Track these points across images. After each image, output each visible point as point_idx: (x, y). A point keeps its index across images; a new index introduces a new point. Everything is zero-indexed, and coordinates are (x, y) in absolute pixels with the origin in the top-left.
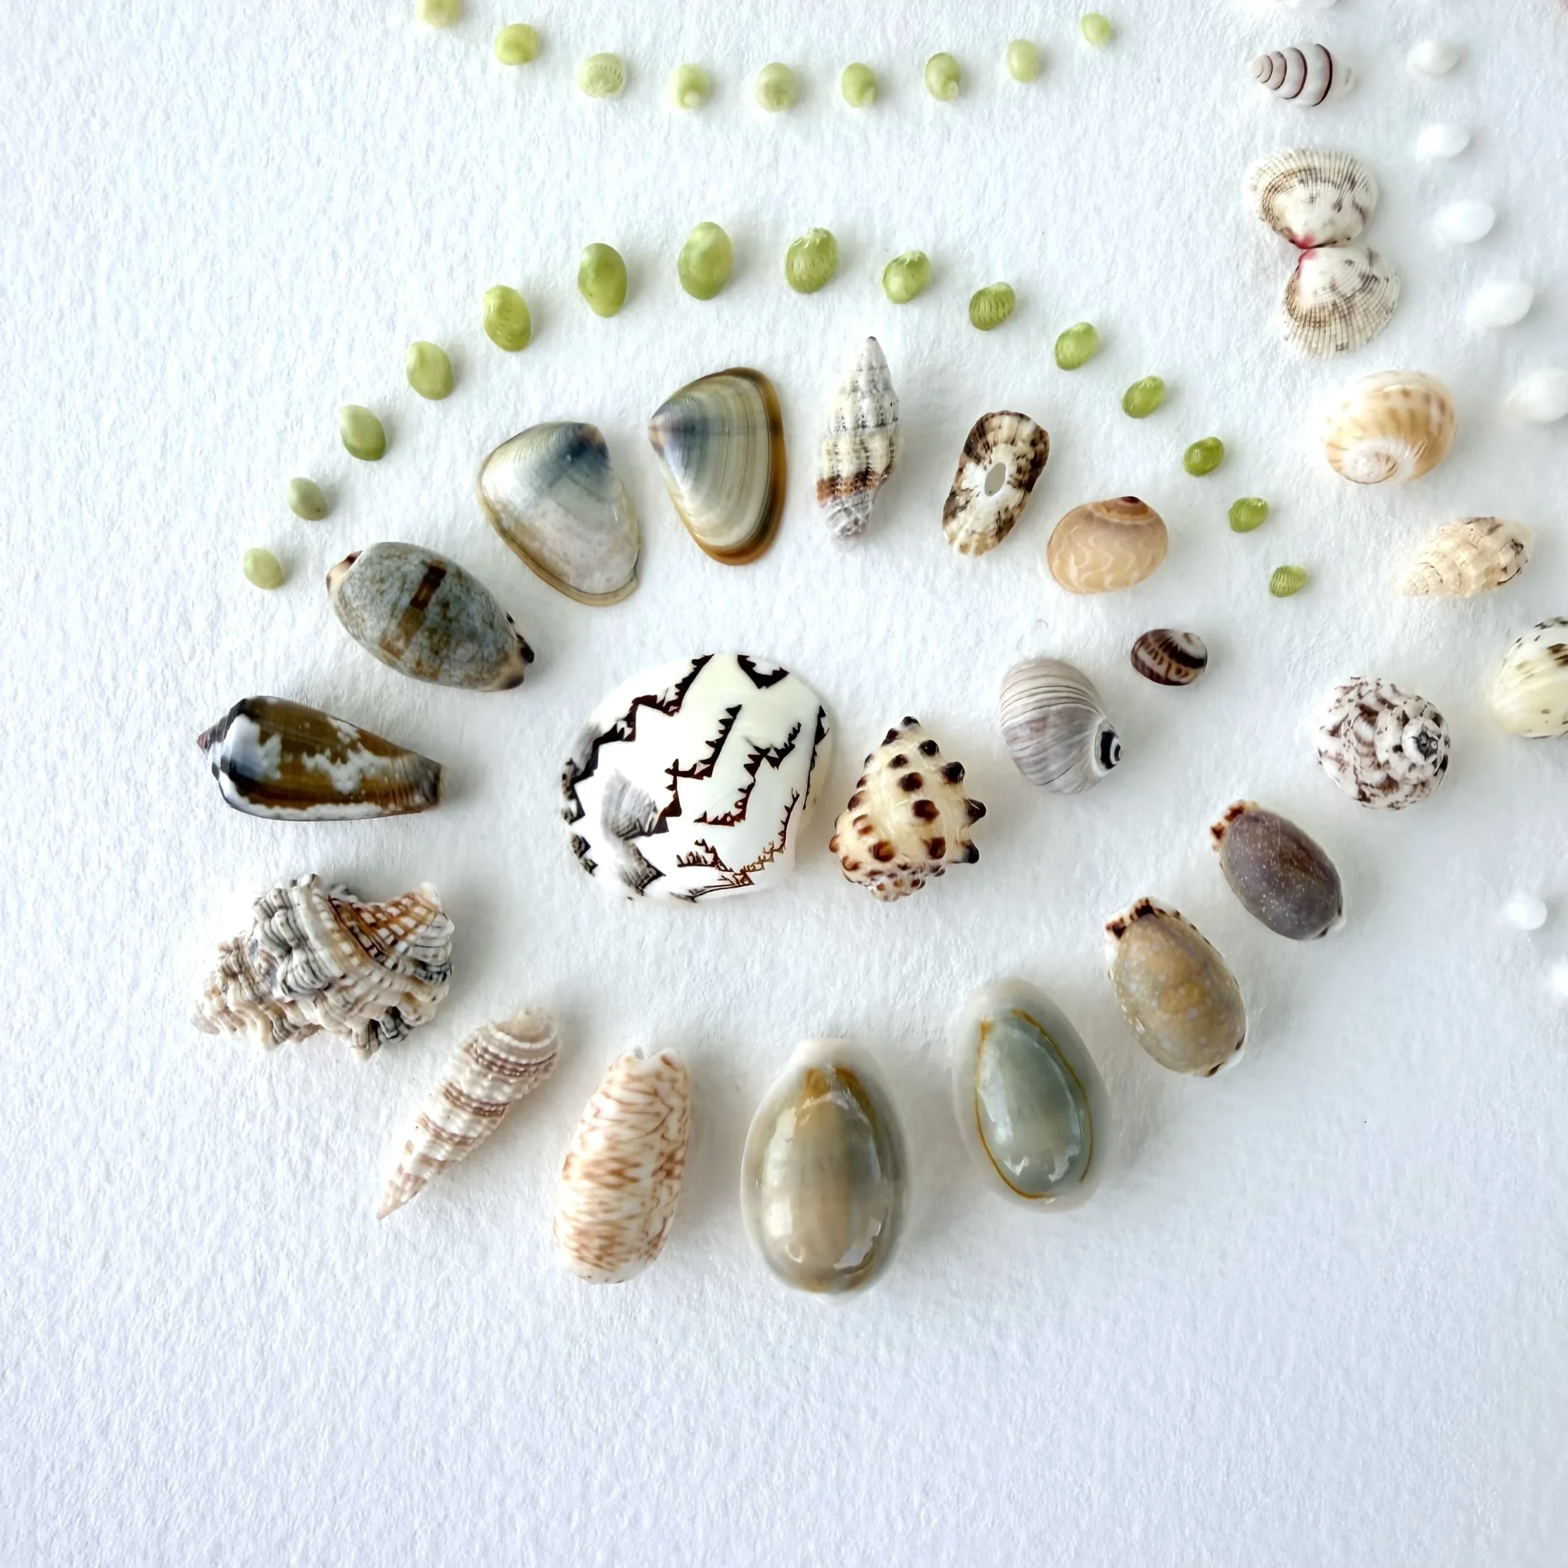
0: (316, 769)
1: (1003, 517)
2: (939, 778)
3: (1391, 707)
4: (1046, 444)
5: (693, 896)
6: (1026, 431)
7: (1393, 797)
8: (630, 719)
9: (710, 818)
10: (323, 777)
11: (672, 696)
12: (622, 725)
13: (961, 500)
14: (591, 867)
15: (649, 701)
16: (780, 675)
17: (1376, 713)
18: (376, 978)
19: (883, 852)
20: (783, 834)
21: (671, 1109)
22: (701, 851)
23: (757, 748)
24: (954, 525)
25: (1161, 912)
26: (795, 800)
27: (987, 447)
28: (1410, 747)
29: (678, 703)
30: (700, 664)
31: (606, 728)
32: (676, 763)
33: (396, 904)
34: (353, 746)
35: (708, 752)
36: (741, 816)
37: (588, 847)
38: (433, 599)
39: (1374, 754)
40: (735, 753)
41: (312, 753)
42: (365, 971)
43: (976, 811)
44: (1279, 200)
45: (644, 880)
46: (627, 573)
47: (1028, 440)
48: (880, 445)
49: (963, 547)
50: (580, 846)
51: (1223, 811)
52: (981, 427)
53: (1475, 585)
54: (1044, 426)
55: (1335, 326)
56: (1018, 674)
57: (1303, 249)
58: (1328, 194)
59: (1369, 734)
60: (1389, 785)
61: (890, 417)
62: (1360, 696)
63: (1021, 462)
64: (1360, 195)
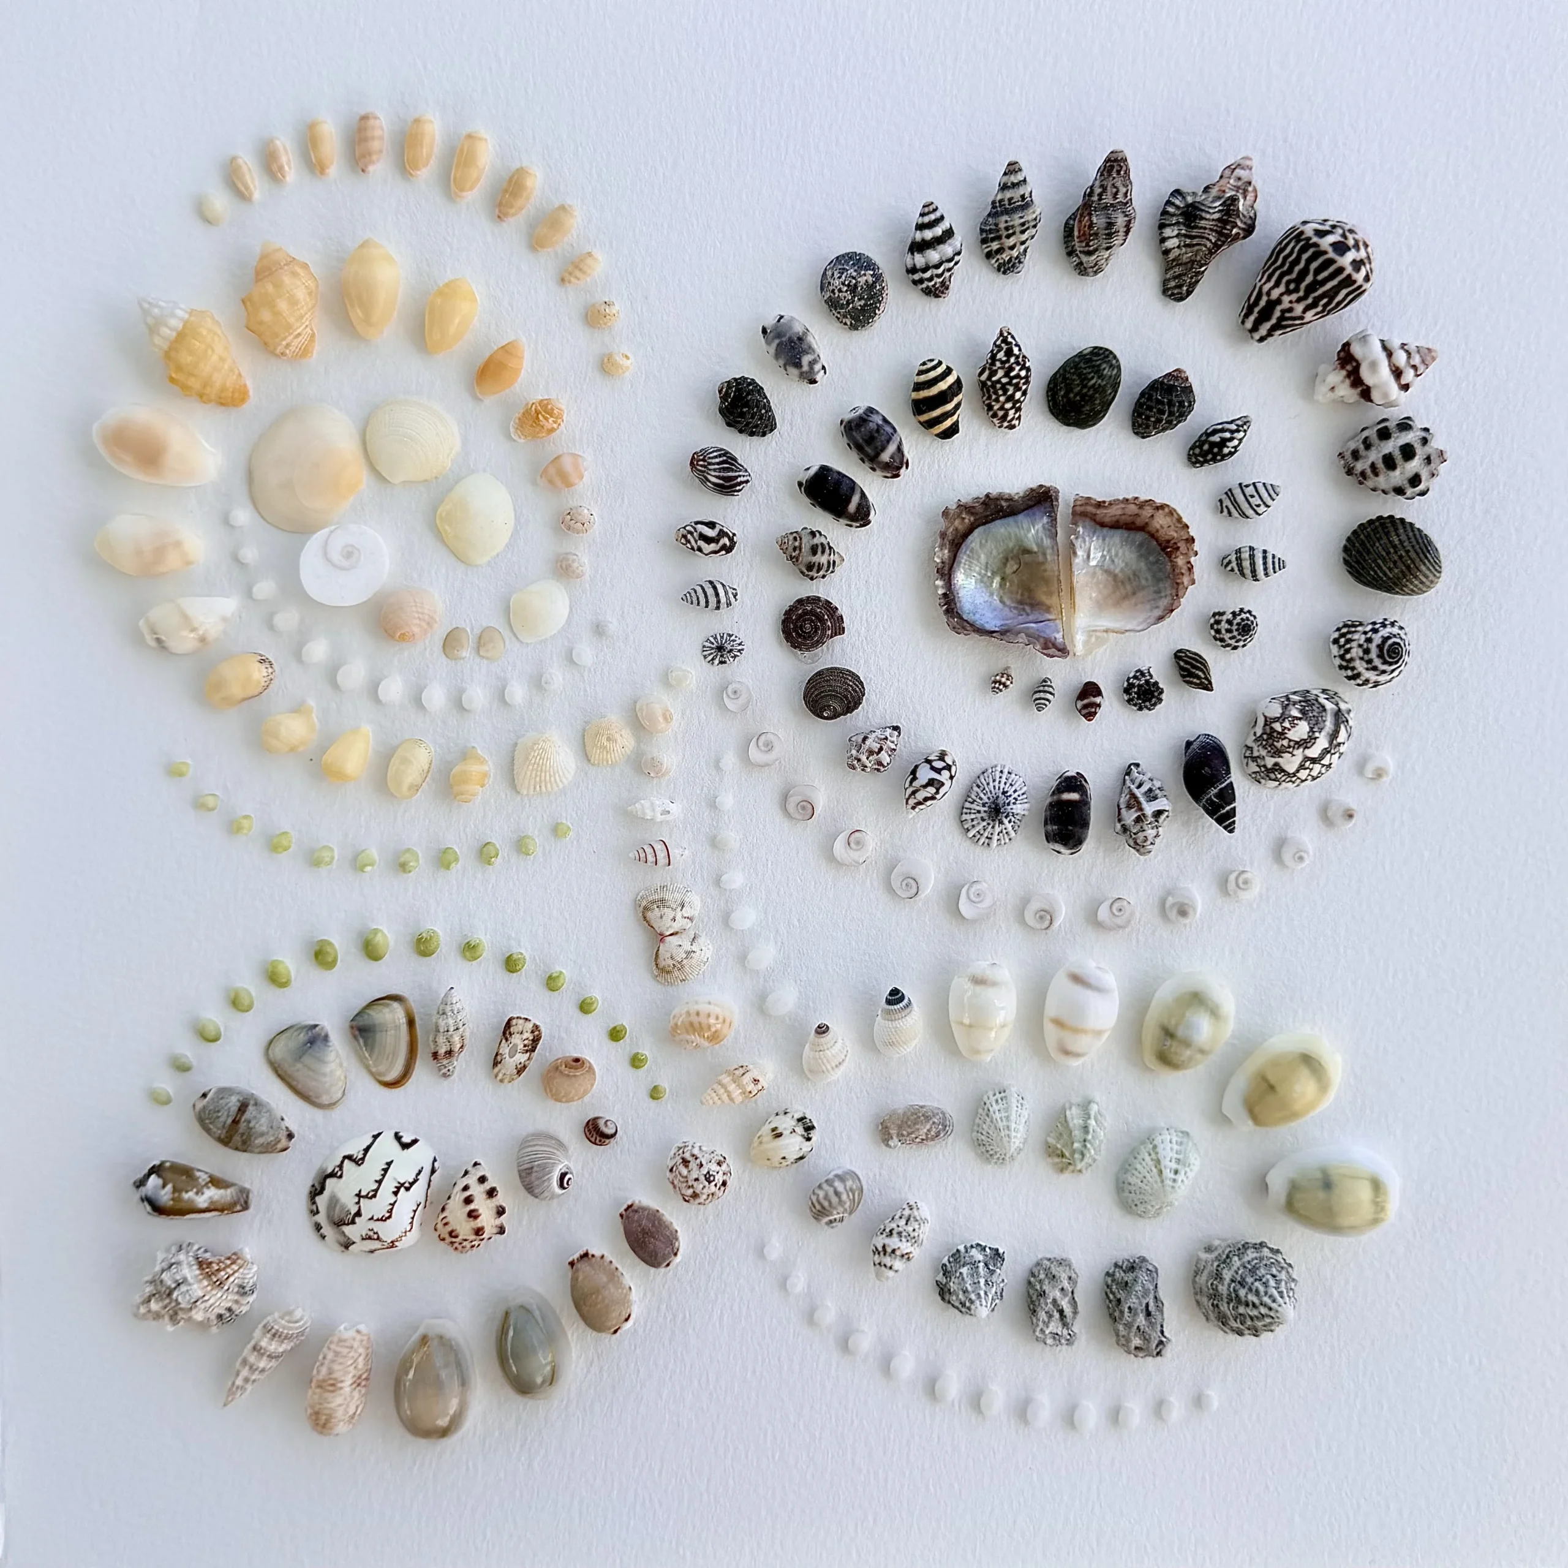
0: (189, 1199)
1: (519, 1066)
2: (484, 1196)
3: (697, 1158)
4: (539, 1031)
5: (372, 1252)
6: (530, 1026)
7: (698, 1201)
8: (341, 1166)
9: (375, 1218)
10: (191, 1201)
11: (360, 1156)
12: (337, 1169)
13: (499, 1058)
14: (323, 1237)
15: (349, 1157)
16: (415, 1141)
17: (689, 1162)
18: (219, 1295)
19: (453, 1234)
21: (360, 1355)
22: (371, 1233)
23: (399, 1183)
24: (496, 1070)
25: (593, 1256)
26: (418, 1205)
27: (511, 1034)
28: (702, 1178)
29: (363, 1159)
30: (376, 1137)
31: (329, 1171)
32: (360, 1191)
33: (229, 1258)
34: (206, 1186)
35: (375, 1186)
36: (390, 1217)
37: (321, 1228)
38: (243, 1119)
39: (687, 1182)
40: (389, 1185)
41: (187, 1192)
42: (214, 1292)
43: (501, 1211)
44: (649, 914)
45: (347, 1245)
46: (340, 1095)
47: (530, 1031)
48: (456, 1039)
49: (502, 1081)
50: (318, 1227)
51: (625, 1206)
52: (508, 1024)
53: (739, 1099)
54: (538, 1024)
55: (676, 973)
56: (525, 1142)
57: (662, 937)
58: (670, 914)
59: (685, 1172)
60: (695, 1196)
61: (460, 1025)
62: (683, 1153)
63: (526, 1042)
64: (687, 912)
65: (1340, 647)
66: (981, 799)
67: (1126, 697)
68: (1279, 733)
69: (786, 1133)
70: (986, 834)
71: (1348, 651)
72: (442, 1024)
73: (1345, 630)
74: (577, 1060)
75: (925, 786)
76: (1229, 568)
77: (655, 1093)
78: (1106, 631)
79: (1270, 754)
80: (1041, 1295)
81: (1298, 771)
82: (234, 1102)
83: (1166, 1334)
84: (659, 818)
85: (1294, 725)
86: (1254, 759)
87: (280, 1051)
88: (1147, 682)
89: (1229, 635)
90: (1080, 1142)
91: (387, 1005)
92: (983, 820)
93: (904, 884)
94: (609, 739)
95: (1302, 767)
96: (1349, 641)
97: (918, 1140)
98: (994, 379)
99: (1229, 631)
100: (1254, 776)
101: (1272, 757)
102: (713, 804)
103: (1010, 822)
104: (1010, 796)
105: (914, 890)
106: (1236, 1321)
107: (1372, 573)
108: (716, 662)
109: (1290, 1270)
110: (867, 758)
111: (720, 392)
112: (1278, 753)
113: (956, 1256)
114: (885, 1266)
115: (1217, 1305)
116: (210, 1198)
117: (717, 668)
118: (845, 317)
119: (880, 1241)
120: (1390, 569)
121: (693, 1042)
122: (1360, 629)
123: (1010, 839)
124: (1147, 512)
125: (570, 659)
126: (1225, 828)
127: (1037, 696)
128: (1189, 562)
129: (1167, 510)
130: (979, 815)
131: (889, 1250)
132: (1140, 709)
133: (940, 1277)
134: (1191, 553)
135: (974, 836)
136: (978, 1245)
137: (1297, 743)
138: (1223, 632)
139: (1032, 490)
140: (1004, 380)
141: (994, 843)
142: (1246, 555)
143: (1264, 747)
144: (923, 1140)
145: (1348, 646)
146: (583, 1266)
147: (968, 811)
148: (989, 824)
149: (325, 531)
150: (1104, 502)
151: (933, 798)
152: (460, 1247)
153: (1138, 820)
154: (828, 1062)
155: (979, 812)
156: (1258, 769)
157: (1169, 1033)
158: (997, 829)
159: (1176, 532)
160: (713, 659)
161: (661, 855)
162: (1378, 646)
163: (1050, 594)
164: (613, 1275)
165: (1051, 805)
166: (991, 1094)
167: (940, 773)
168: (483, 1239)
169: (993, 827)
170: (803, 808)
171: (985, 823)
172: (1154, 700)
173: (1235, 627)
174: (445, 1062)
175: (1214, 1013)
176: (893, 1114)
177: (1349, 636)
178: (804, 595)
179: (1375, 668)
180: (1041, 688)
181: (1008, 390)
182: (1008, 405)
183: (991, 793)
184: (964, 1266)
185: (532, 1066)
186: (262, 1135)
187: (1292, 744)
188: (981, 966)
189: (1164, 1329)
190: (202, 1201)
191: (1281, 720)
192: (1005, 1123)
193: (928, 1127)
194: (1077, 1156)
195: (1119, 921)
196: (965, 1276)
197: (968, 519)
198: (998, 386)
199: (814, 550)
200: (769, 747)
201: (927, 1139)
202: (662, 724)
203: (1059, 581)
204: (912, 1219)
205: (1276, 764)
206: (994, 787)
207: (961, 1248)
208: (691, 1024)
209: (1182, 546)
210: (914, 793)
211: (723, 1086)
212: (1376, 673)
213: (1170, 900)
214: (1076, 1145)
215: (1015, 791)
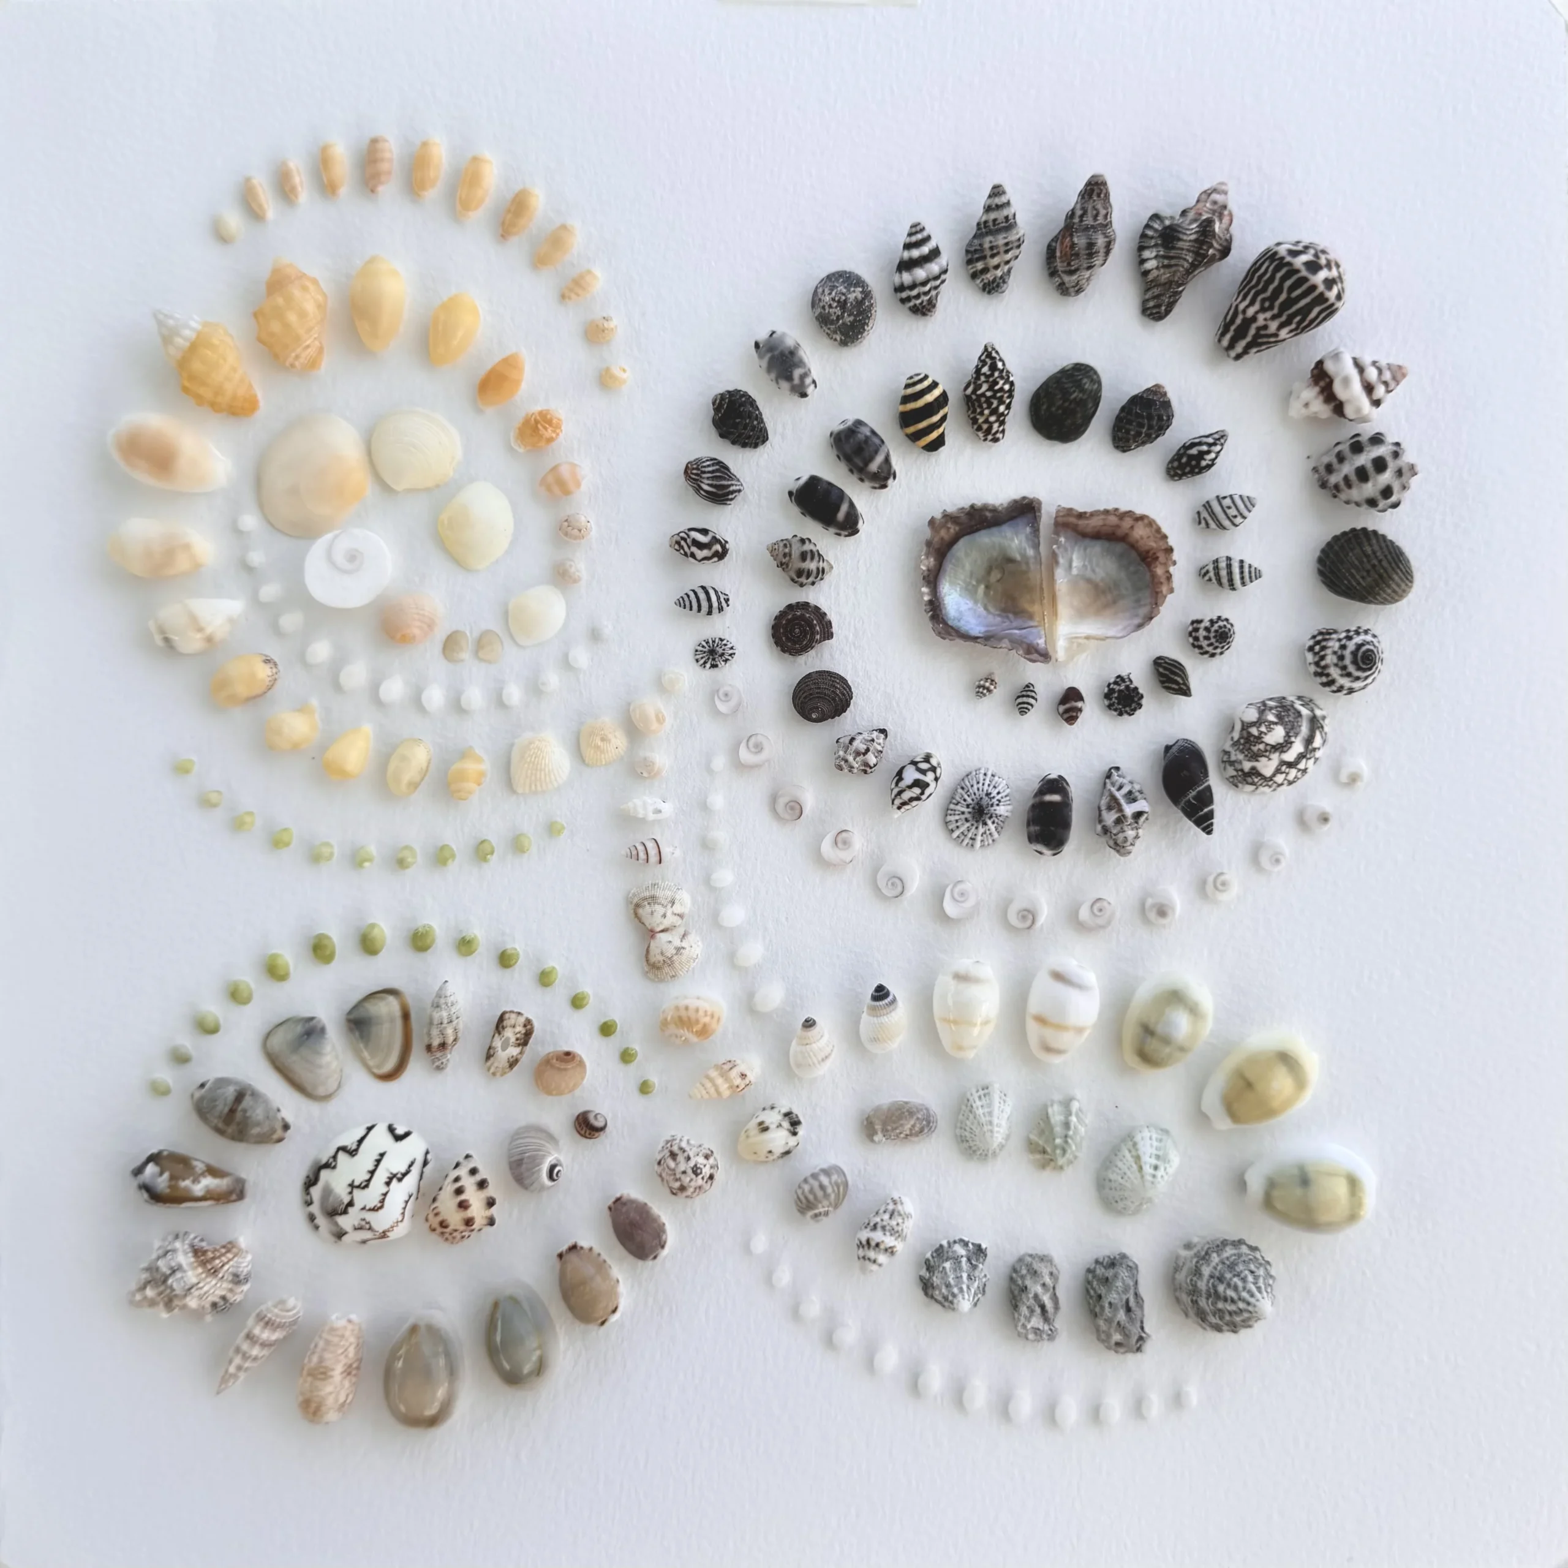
0: (186, 1187)
1: (511, 1060)
2: (474, 1187)
3: (684, 1151)
4: (532, 1025)
5: (364, 1242)
6: (522, 1020)
7: (685, 1194)
8: (335, 1157)
9: (367, 1208)
10: (187, 1190)
11: (354, 1147)
12: (331, 1160)
13: (492, 1052)
14: (317, 1228)
15: (343, 1149)
16: (407, 1134)
17: (677, 1155)
18: (214, 1282)
19: (444, 1225)
20: (403, 1214)
21: (351, 1344)
22: (363, 1223)
23: (391, 1173)
24: (489, 1063)
25: (582, 1248)
26: (410, 1196)
27: (503, 1028)
28: (690, 1171)
29: (356, 1150)
30: (370, 1129)
31: (324, 1161)
32: (353, 1181)
33: (224, 1247)
34: (203, 1174)
35: (367, 1177)
36: (381, 1207)
37: (315, 1219)
38: (239, 1109)
39: (675, 1174)
40: (381, 1176)
41: (184, 1180)
42: (209, 1280)
43: (491, 1203)
44: (640, 911)
45: (340, 1235)
46: (335, 1086)
47: (522, 1025)
48: (450, 1031)
49: (494, 1074)
50: (312, 1218)
51: (613, 1199)
52: (501, 1019)
53: (725, 1092)
54: (530, 1017)
55: (666, 969)
56: (518, 1134)
57: (652, 933)
58: (660, 910)
59: (672, 1164)
60: (683, 1188)
61: (454, 1017)
62: (671, 1146)
63: (518, 1035)
64: (677, 909)
65: (1316, 654)
66: (965, 800)
67: (1107, 702)
68: (1255, 737)
69: (773, 1127)
70: (970, 835)
71: (1323, 658)
72: (436, 1016)
73: (1319, 638)
74: (568, 1054)
75: (910, 787)
76: (1207, 578)
77: (645, 1088)
78: (1088, 638)
79: (1247, 758)
80: (1023, 1291)
81: (1274, 775)
82: (230, 1092)
83: (1147, 1329)
84: (651, 817)
85: (1270, 730)
86: (1232, 763)
87: (278, 1042)
88: (1127, 687)
89: (1206, 642)
90: (1061, 1138)
91: (382, 999)
92: (967, 820)
93: (890, 883)
94: (603, 740)
95: (1278, 771)
96: (1324, 648)
97: (902, 1136)
98: (979, 392)
99: (1207, 638)
100: (1231, 780)
101: (1249, 760)
102: (704, 807)
103: (993, 823)
104: (994, 797)
105: (900, 889)
106: (1214, 1316)
107: (1346, 582)
108: (708, 665)
109: (1268, 1267)
110: (854, 759)
111: (714, 404)
112: (1255, 757)
113: (940, 1252)
114: (869, 1259)
115: (1196, 1301)
116: (207, 1186)
117: (708, 673)
118: (835, 332)
119: (864, 1235)
120: (1363, 578)
121: (681, 1037)
122: (1334, 636)
123: (993, 840)
124: (1127, 523)
125: (566, 664)
126: (1204, 830)
127: (1020, 700)
128: (1168, 572)
129: (1146, 521)
130: (963, 817)
131: (873, 1244)
132: (1121, 714)
133: (924, 1273)
134: (1170, 563)
135: (958, 837)
136: (961, 1240)
137: (1273, 747)
138: (1201, 639)
139: (1015, 501)
140: (989, 394)
141: (978, 844)
142: (1223, 564)
143: (1242, 752)
144: (907, 1135)
145: (1322, 653)
146: (573, 1257)
147: (952, 812)
148: (972, 825)
149: (329, 536)
150: (1085, 513)
151: (918, 799)
152: (450, 1237)
153: (1119, 821)
154: (815, 1056)
155: (963, 813)
156: (1234, 773)
157: (1147, 1031)
158: (981, 830)
159: (1155, 542)
160: (705, 663)
161: (653, 852)
162: (1352, 653)
163: (1033, 602)
164: (601, 1266)
165: (1034, 807)
166: (974, 1091)
167: (925, 775)
168: (473, 1230)
169: (977, 828)
170: (792, 808)
171: (968, 824)
172: (1133, 706)
173: (1212, 635)
174: (438, 1054)
175: (1194, 1010)
176: (877, 1110)
177: (1324, 643)
178: (793, 601)
179: (1349, 675)
180: (1024, 693)
181: (992, 403)
182: (993, 419)
183: (975, 794)
184: (947, 1260)
185: (524, 1060)
186: (258, 1124)
187: (1268, 748)
188: (964, 964)
189: (1145, 1325)
190: (198, 1189)
191: (1257, 725)
192: (988, 1118)
193: (912, 1122)
194: (1058, 1152)
195: (1100, 921)
196: (948, 1270)
197: (953, 529)
198: (983, 399)
199: (803, 556)
200: (759, 748)
201: (911, 1135)
202: (655, 725)
203: (1042, 589)
204: (896, 1213)
205: (1253, 768)
206: (978, 789)
207: (945, 1243)
208: (680, 1018)
209: (1162, 557)
210: (900, 793)
211: (711, 1080)
212: (1350, 679)
213: (1150, 901)
214: (1058, 1141)
215: (999, 793)
